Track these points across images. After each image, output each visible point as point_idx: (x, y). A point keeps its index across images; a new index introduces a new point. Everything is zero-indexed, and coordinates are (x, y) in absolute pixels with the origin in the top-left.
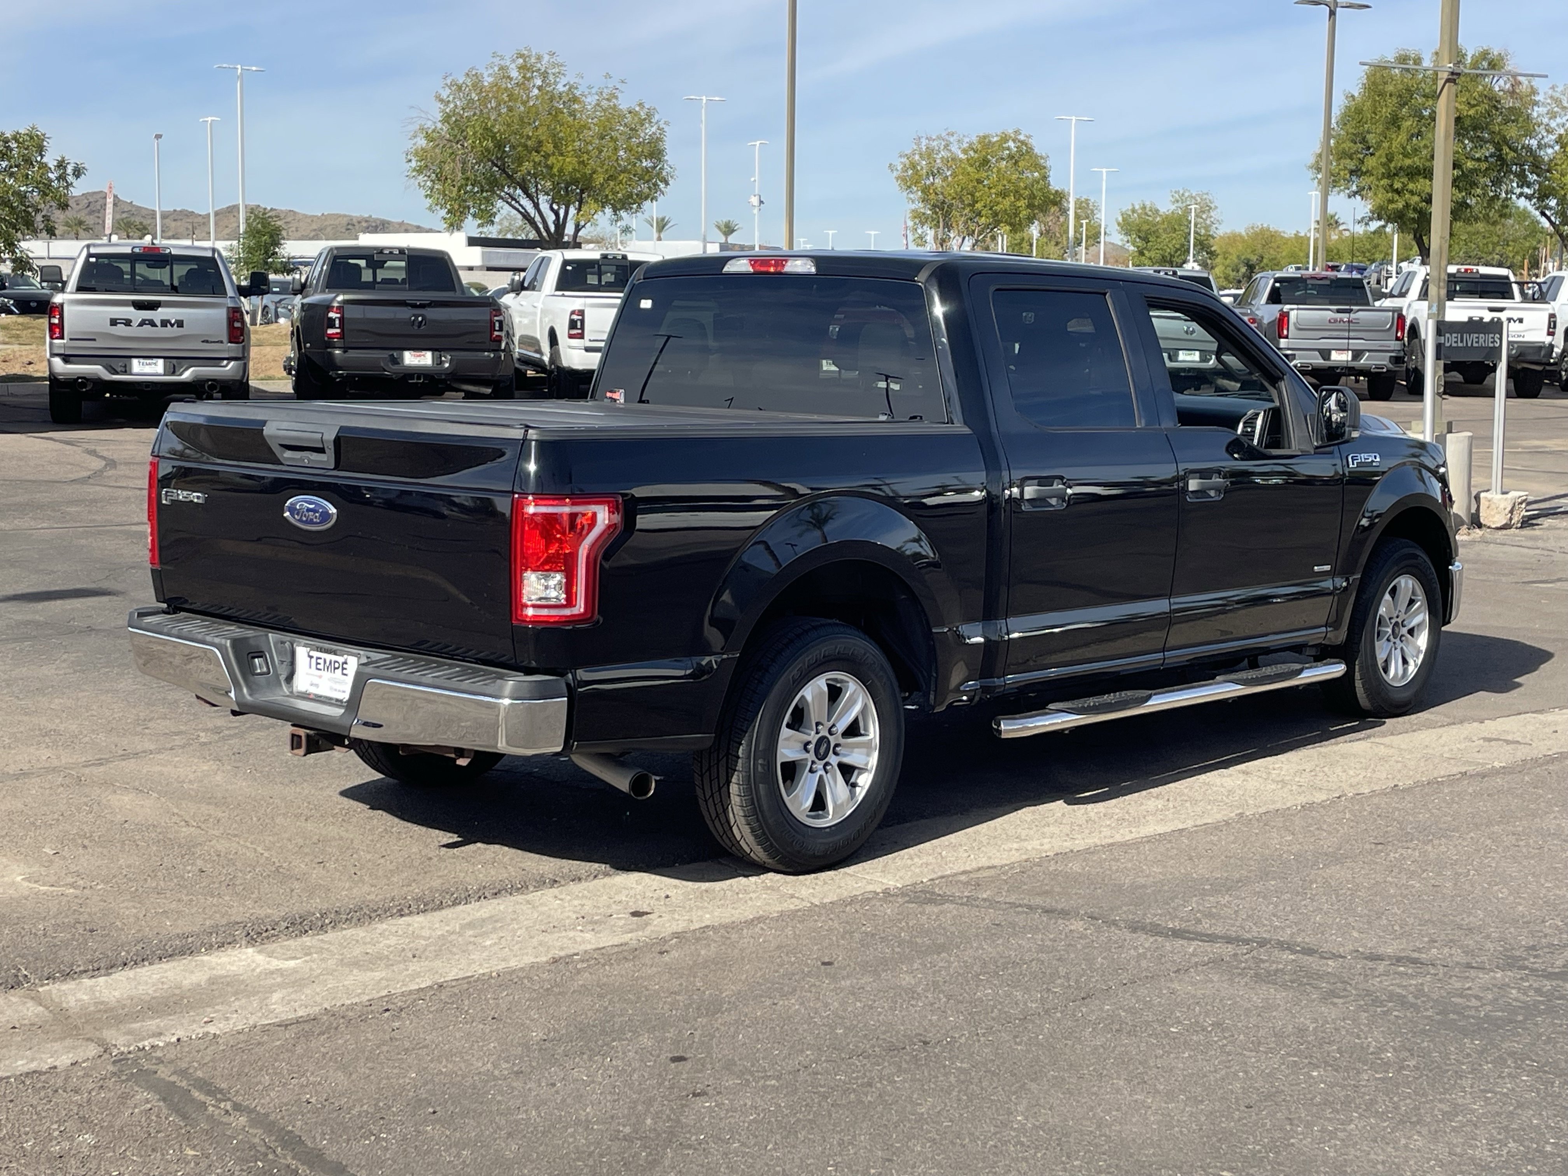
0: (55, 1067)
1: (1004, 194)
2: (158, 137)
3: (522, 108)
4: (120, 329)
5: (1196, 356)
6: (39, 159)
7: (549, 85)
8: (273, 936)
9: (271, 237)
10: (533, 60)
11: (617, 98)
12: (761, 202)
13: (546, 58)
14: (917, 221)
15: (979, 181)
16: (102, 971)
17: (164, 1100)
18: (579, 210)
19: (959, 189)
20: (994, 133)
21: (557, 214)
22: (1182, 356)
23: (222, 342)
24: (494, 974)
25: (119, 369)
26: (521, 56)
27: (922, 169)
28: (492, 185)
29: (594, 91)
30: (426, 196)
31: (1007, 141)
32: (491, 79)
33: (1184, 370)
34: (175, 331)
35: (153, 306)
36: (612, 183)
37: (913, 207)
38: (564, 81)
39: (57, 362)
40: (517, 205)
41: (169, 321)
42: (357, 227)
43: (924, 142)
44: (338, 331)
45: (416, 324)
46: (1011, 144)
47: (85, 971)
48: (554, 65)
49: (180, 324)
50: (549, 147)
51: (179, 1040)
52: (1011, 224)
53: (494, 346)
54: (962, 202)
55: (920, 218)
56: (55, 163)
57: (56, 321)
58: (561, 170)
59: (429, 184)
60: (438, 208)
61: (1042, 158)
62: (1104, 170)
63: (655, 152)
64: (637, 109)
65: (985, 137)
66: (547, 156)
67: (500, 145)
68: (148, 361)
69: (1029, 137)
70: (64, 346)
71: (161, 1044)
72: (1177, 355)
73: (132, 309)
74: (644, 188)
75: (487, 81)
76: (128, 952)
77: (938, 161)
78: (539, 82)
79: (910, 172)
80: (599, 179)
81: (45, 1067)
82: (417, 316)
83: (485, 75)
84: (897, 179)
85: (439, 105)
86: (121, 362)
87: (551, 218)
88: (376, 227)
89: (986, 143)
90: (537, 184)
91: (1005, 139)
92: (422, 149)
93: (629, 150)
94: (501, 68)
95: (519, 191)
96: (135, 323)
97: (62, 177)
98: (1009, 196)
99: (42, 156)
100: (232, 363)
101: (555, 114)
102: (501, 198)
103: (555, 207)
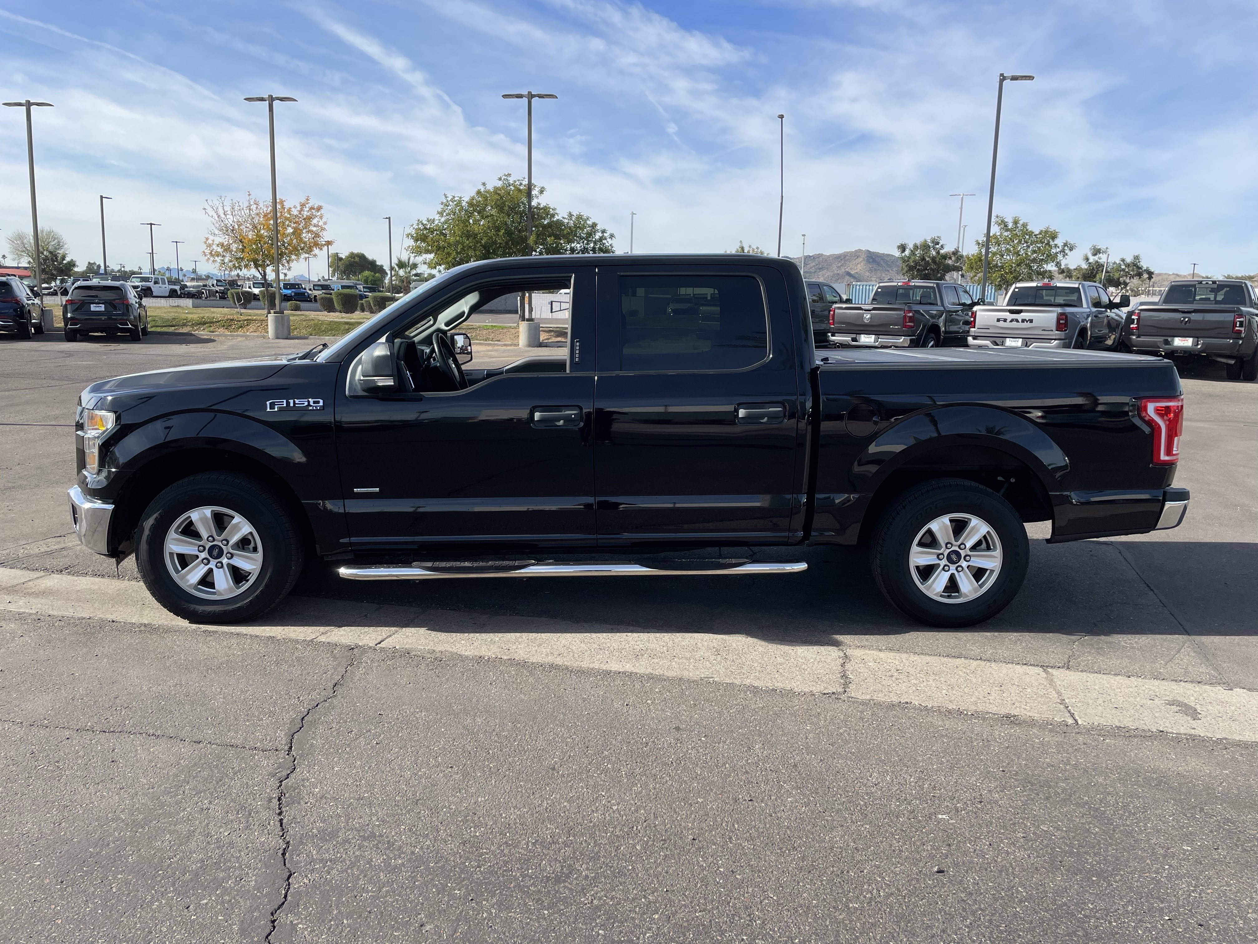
23: (1052, 331)
25: (999, 343)
34: (1028, 325)
35: (1019, 312)
39: (972, 339)
41: (1026, 320)
44: (1136, 326)
45: (1184, 322)
49: (1031, 321)
53: (1234, 335)
56: (1063, 244)
57: (972, 320)
68: (1014, 340)
70: (976, 332)
73: (1008, 314)
82: (1185, 318)
86: (1001, 340)
96: (1009, 321)
100: (1056, 341)
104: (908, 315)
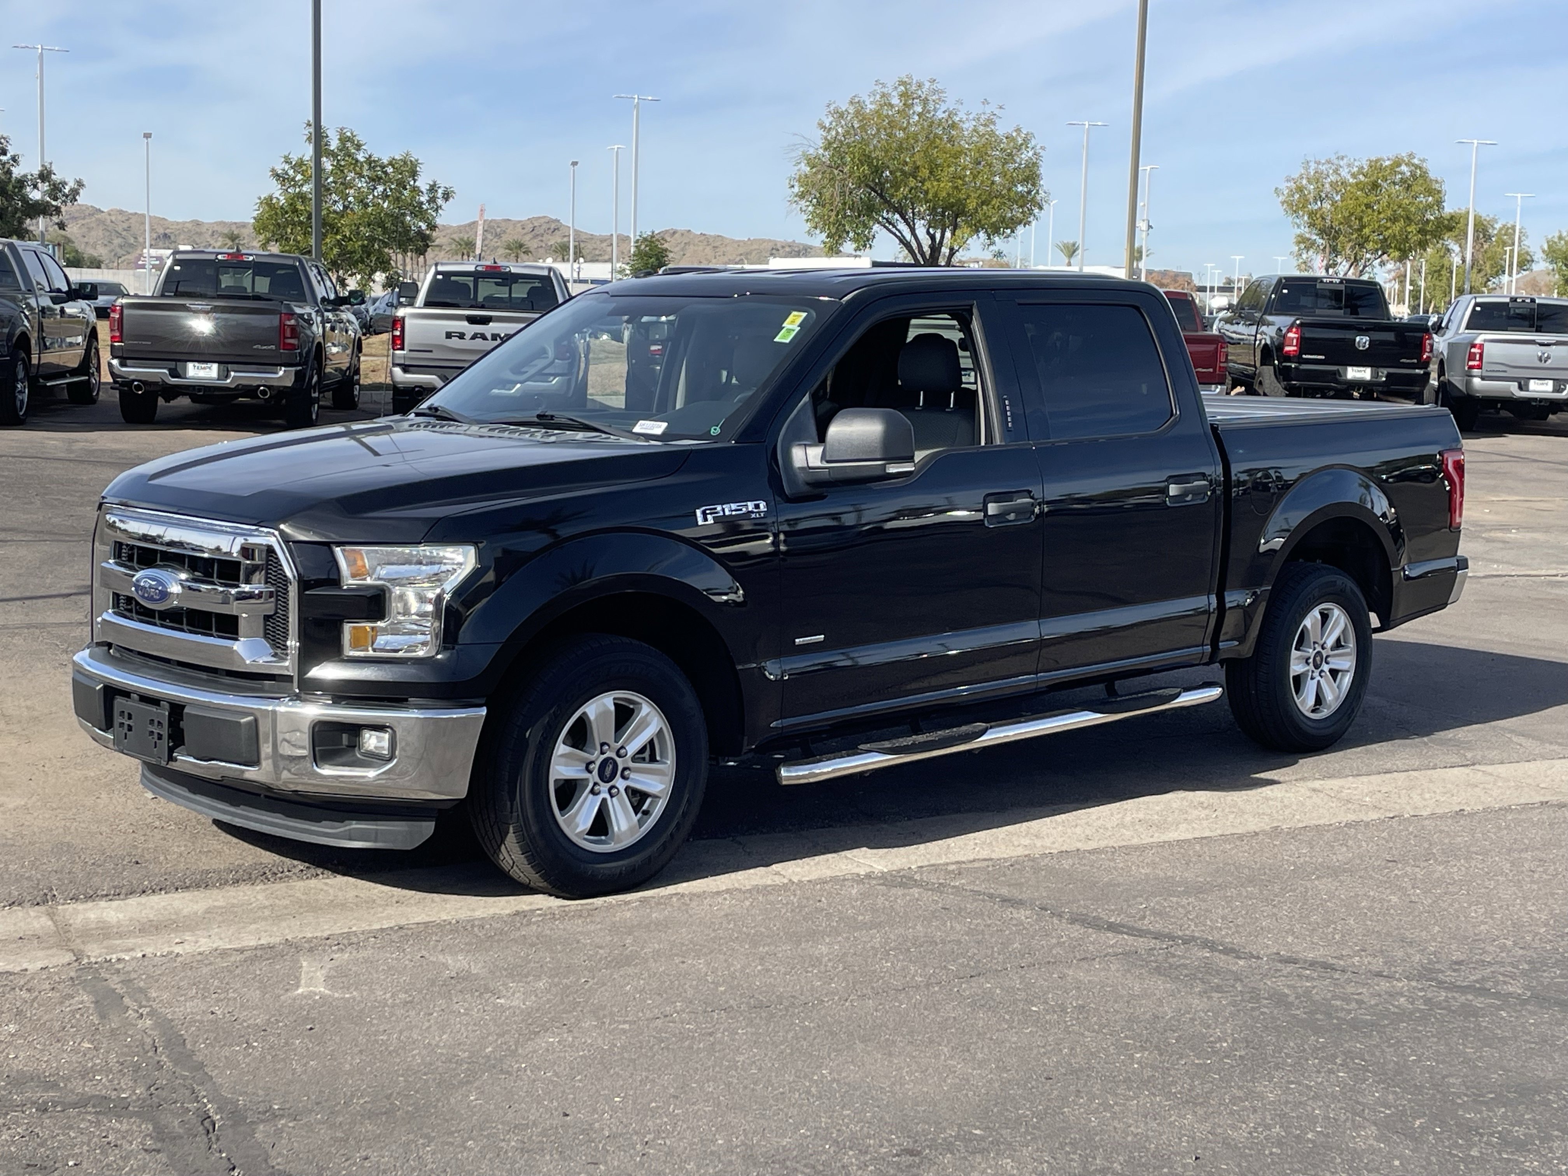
0: (26, 970)
1: (1394, 220)
2: (575, 164)
3: (902, 134)
4: (455, 342)
5: (1549, 386)
6: (412, 183)
7: (929, 112)
8: (287, 876)
9: (658, 259)
10: (914, 88)
11: (994, 123)
12: (1150, 227)
13: (927, 84)
14: (1302, 246)
15: (1368, 206)
16: (122, 897)
17: (96, 1002)
18: (953, 234)
19: (1347, 214)
20: (1387, 157)
21: (933, 237)
22: (1533, 385)
24: (454, 921)
26: (902, 83)
27: (1310, 193)
28: (869, 210)
29: (971, 117)
30: (807, 221)
31: (1399, 165)
32: (873, 107)
33: (1535, 399)
35: (485, 321)
36: (985, 207)
37: (1298, 231)
38: (944, 107)
39: (397, 371)
40: (894, 230)
41: (499, 335)
42: (781, 251)
43: (1313, 166)
46: (1404, 168)
47: (107, 895)
48: (935, 92)
50: (925, 173)
51: (144, 956)
52: (1400, 250)
54: (1350, 227)
55: (1305, 243)
56: (427, 187)
57: (398, 333)
58: (936, 195)
59: (811, 208)
60: (818, 231)
61: (1437, 182)
62: (1519, 195)
63: (1031, 176)
64: (1014, 134)
65: (1377, 161)
66: (923, 182)
67: (877, 171)
69: (1424, 160)
70: (405, 357)
71: (127, 958)
72: (1527, 385)
73: (466, 323)
74: (1017, 212)
75: (870, 107)
76: (150, 882)
77: (1327, 186)
78: (919, 109)
79: (1297, 196)
80: (971, 205)
81: (17, 969)
83: (867, 103)
84: (1283, 203)
85: (821, 132)
87: (926, 242)
88: (799, 252)
89: (1376, 166)
90: (913, 209)
91: (1398, 163)
92: (806, 175)
93: (1004, 174)
94: (883, 95)
95: (897, 216)
96: (468, 336)
97: (432, 200)
98: (1399, 221)
99: (415, 181)
100: (557, 378)
101: (932, 141)
102: (879, 223)
103: (932, 231)
104: (288, 323)
